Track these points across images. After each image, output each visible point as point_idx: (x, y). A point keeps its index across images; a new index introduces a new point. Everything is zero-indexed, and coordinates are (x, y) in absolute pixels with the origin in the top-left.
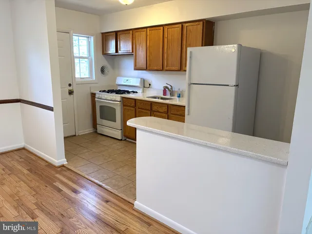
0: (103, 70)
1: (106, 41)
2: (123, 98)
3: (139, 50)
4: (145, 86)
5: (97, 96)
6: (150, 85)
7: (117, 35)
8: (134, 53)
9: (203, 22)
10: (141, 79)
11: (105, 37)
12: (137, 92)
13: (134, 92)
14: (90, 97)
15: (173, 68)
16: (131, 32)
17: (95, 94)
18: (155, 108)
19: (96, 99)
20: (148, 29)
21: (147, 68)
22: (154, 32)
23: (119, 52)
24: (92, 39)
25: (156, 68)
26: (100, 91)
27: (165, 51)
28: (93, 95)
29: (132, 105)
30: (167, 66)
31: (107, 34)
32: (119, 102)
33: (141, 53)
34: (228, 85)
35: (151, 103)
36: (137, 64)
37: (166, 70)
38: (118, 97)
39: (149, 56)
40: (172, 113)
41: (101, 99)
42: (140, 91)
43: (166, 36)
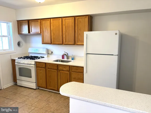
0: (19, 44)
1: (20, 26)
2: (36, 62)
3: (45, 32)
4: (49, 53)
5: (16, 61)
6: (52, 52)
7: (29, 22)
8: (42, 34)
9: (88, 17)
10: (46, 49)
11: (20, 23)
12: (44, 57)
13: (42, 57)
14: (10, 62)
15: (70, 43)
16: (39, 20)
17: (15, 60)
18: (60, 68)
19: (16, 63)
20: (52, 19)
21: (51, 43)
22: (56, 21)
23: (31, 33)
24: (11, 24)
25: (58, 43)
26: (18, 58)
27: (64, 33)
28: (13, 61)
29: (43, 67)
30: (65, 42)
31: (21, 22)
32: (33, 65)
33: (47, 34)
34: (113, 55)
35: (58, 65)
36: (44, 40)
37: (65, 44)
38: (33, 62)
39: (53, 36)
40: (72, 71)
41: (20, 63)
42: (46, 56)
43: (64, 24)
